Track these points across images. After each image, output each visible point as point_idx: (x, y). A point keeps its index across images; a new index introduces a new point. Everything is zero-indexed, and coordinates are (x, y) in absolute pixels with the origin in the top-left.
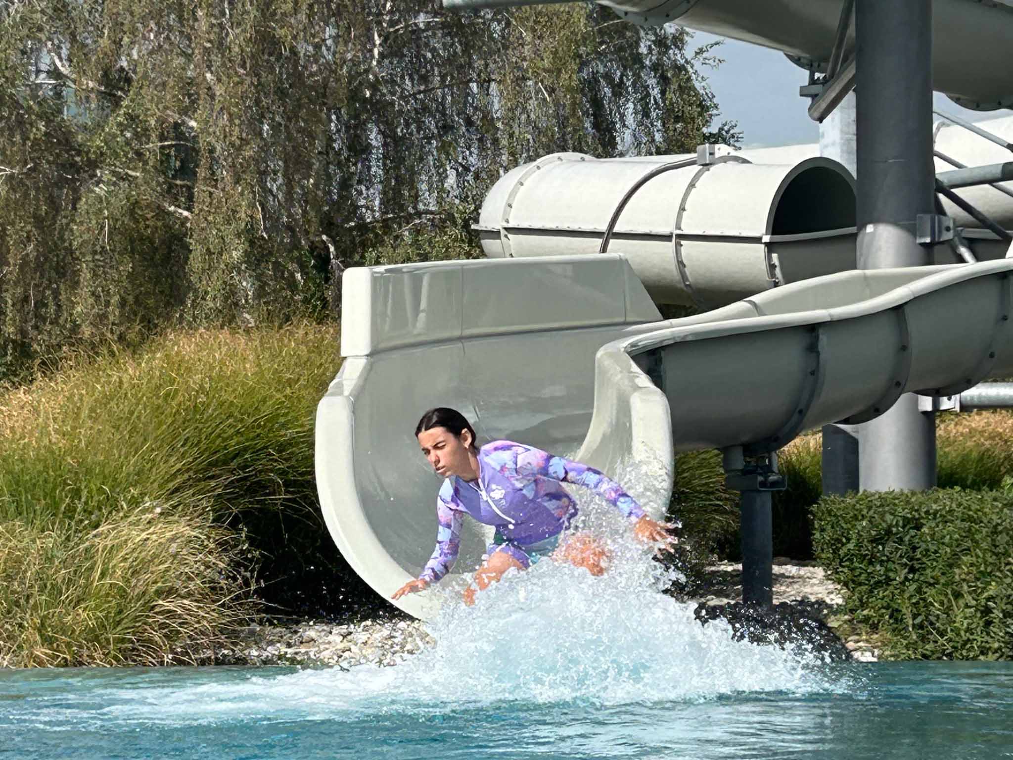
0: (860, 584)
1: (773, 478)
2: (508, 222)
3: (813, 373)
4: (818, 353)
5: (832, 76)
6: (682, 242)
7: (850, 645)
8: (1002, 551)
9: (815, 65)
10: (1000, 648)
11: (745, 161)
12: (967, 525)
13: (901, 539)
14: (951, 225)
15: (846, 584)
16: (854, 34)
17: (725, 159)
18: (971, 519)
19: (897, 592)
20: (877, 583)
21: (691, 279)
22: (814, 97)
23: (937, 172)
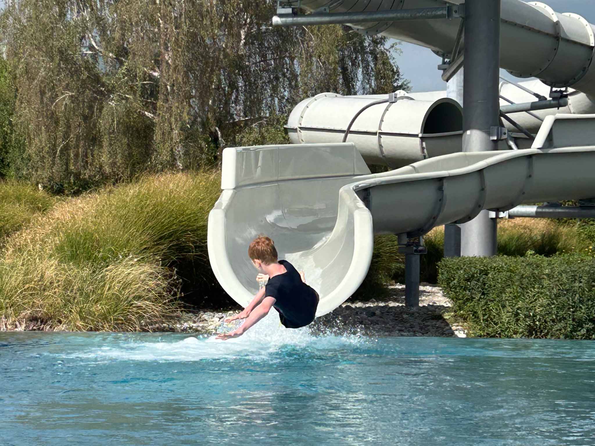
0: (460, 299)
1: (420, 248)
2: (301, 124)
3: (440, 200)
4: (443, 191)
5: (453, 60)
6: (382, 136)
7: (454, 328)
8: (525, 286)
9: (446, 55)
10: (522, 332)
11: (412, 99)
12: (509, 274)
13: (479, 279)
14: (506, 132)
15: (453, 299)
16: (463, 41)
17: (402, 98)
18: (511, 271)
19: (476, 304)
20: (467, 299)
21: (385, 153)
22: (445, 70)
23: (501, 105)
